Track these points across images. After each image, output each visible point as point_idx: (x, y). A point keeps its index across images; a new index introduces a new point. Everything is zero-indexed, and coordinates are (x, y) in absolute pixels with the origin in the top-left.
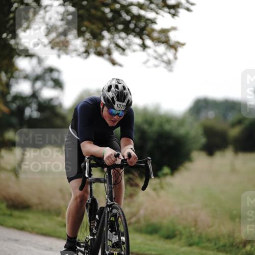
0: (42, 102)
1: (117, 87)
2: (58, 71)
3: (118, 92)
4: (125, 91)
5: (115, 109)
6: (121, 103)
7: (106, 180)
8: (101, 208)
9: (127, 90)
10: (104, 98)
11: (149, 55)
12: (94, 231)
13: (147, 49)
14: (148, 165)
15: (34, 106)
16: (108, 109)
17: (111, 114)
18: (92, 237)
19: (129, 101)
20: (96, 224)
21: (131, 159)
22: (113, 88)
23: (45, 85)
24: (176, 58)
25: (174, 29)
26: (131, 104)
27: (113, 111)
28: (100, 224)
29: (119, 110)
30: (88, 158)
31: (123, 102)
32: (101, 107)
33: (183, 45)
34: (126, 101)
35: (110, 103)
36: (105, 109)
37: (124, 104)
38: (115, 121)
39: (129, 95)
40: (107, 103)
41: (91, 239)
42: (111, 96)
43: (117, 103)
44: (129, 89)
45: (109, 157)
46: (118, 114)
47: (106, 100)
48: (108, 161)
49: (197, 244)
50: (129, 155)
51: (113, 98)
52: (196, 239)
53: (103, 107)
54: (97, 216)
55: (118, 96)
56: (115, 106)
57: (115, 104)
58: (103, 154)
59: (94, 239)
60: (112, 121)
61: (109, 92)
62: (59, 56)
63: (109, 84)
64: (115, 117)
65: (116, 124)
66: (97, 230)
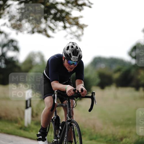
0: (7, 59)
1: (72, 47)
2: (16, 41)
3: (73, 50)
4: (77, 50)
5: (71, 61)
6: (75, 57)
7: (67, 105)
8: (63, 122)
9: (79, 48)
10: (65, 54)
11: (67, 32)
12: (58, 136)
13: (66, 29)
14: (93, 96)
15: (3, 61)
16: (67, 61)
17: (70, 64)
18: (56, 140)
19: (80, 55)
20: (59, 132)
21: (83, 92)
22: (70, 48)
23: (9, 49)
24: (83, 34)
25: (82, 17)
26: (81, 58)
27: (70, 61)
28: (62, 132)
29: (74, 61)
30: (56, 92)
31: (77, 56)
32: (63, 60)
33: (87, 26)
34: (78, 56)
35: (68, 57)
36: (66, 61)
37: (77, 57)
38: (72, 68)
39: (80, 52)
40: (67, 57)
41: (56, 141)
42: (69, 53)
43: (73, 56)
44: (80, 48)
45: (70, 91)
46: (74, 64)
47: (66, 55)
48: (69, 94)
49: (95, 139)
50: (82, 90)
51: (70, 54)
52: (94, 136)
53: (64, 60)
54: (60, 127)
55: (73, 53)
56: (72, 59)
57: (71, 57)
58: (66, 89)
59: (58, 141)
60: (70, 68)
61: (68, 50)
62: (17, 34)
63: (67, 46)
64: (72, 66)
65: (72, 70)
66: (60, 136)
